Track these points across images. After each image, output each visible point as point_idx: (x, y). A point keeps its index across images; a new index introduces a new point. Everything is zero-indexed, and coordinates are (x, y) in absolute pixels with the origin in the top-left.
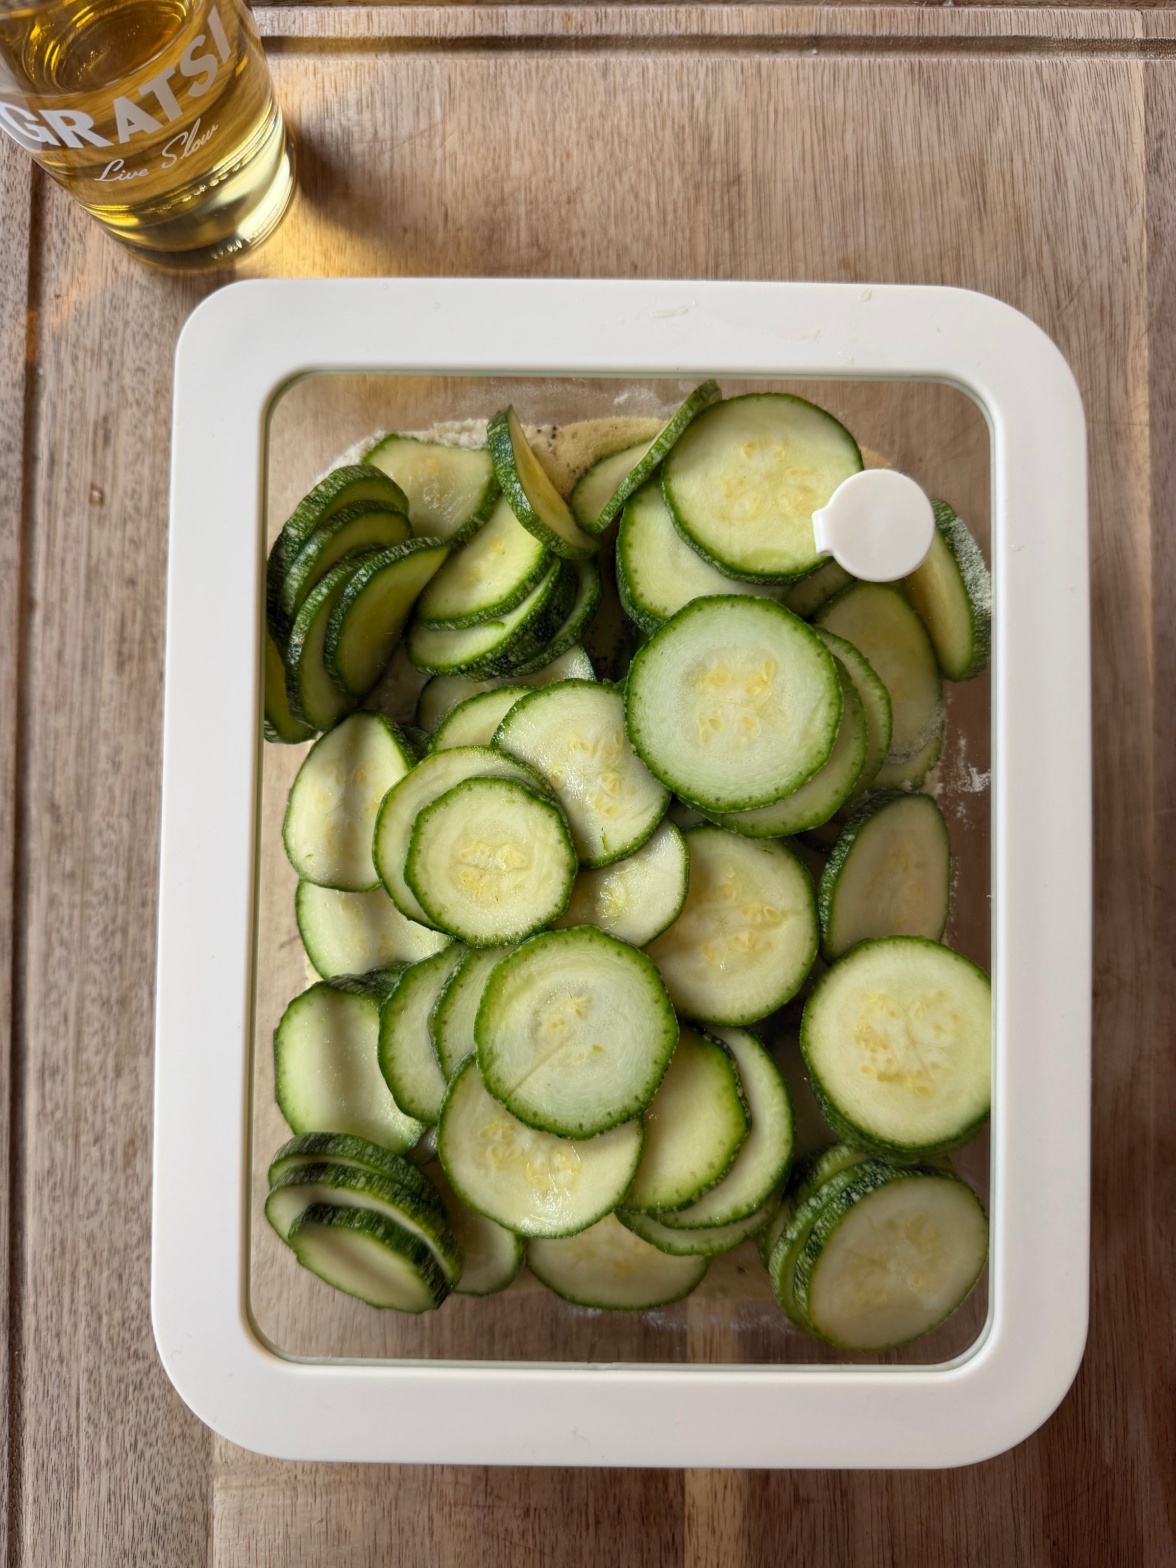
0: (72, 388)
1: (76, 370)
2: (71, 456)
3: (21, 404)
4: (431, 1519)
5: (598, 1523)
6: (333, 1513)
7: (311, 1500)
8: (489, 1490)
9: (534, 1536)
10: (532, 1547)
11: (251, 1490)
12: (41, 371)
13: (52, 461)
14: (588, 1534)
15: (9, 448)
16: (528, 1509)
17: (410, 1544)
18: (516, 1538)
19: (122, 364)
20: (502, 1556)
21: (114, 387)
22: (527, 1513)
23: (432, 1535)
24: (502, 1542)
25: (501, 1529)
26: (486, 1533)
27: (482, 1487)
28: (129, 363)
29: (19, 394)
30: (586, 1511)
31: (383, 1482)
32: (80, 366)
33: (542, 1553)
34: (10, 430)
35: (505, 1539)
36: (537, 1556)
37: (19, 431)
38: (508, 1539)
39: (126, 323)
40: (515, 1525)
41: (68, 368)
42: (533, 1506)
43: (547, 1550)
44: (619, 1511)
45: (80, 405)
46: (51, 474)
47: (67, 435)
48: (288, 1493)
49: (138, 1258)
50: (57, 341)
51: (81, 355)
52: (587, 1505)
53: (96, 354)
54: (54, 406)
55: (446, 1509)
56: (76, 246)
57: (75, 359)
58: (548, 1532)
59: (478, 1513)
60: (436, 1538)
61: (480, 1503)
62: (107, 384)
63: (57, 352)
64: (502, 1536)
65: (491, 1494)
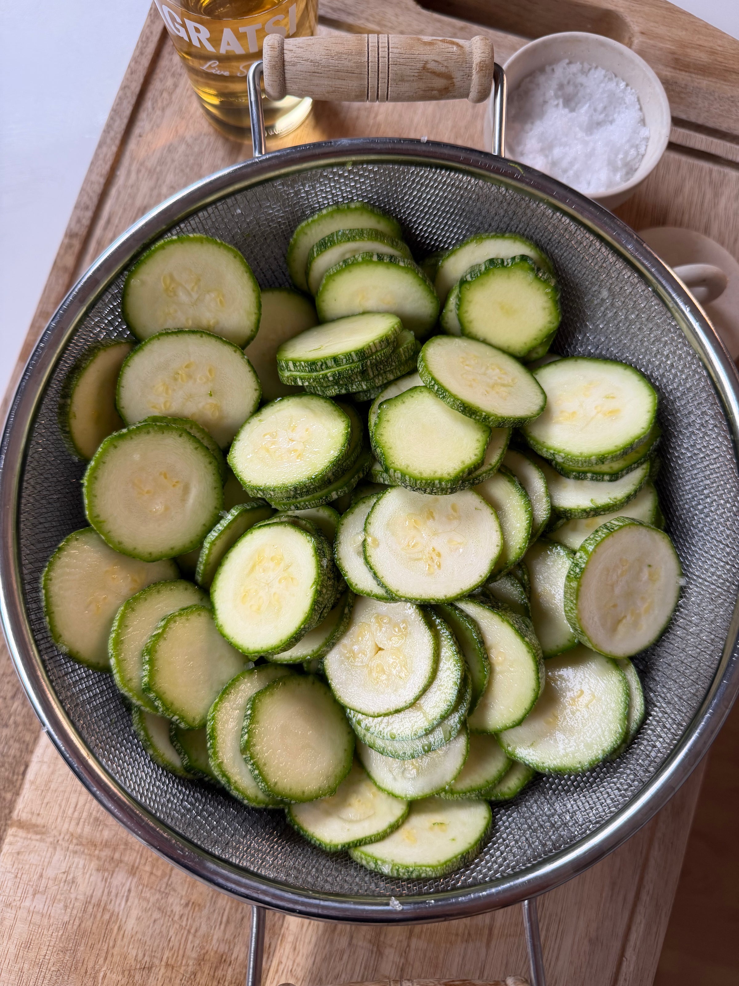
0: (132, 186)
1: (138, 178)
2: (120, 222)
3: (102, 187)
4: (129, 891)
5: (228, 922)
6: (73, 869)
7: (62, 858)
8: (170, 882)
9: (187, 919)
10: (184, 926)
11: (29, 841)
12: (118, 173)
13: (108, 222)
14: (219, 928)
15: (87, 208)
16: (189, 901)
17: (113, 902)
18: (176, 918)
19: (164, 182)
20: (164, 927)
21: (155, 193)
22: (187, 905)
23: (127, 901)
24: (167, 918)
25: (169, 909)
26: (159, 909)
27: (166, 880)
28: (168, 182)
29: (102, 181)
30: (223, 913)
31: (108, 860)
32: (140, 176)
33: (189, 932)
34: (91, 198)
35: (169, 916)
36: (186, 932)
37: (95, 200)
38: (172, 917)
39: (173, 161)
40: (177, 909)
41: (133, 176)
42: (192, 901)
43: (193, 931)
44: (242, 919)
45: (133, 197)
46: (105, 228)
47: (121, 210)
48: (50, 849)
49: (8, 683)
50: (132, 159)
51: (143, 170)
52: (224, 910)
53: (151, 172)
54: (119, 193)
55: (140, 887)
56: (159, 113)
57: (139, 171)
58: (196, 919)
59: (158, 896)
60: (129, 903)
61: (162, 890)
62: (152, 189)
63: (130, 165)
64: (168, 913)
65: (170, 885)
